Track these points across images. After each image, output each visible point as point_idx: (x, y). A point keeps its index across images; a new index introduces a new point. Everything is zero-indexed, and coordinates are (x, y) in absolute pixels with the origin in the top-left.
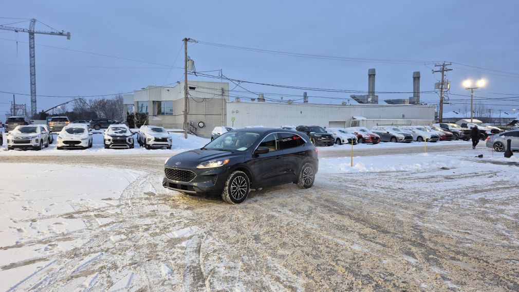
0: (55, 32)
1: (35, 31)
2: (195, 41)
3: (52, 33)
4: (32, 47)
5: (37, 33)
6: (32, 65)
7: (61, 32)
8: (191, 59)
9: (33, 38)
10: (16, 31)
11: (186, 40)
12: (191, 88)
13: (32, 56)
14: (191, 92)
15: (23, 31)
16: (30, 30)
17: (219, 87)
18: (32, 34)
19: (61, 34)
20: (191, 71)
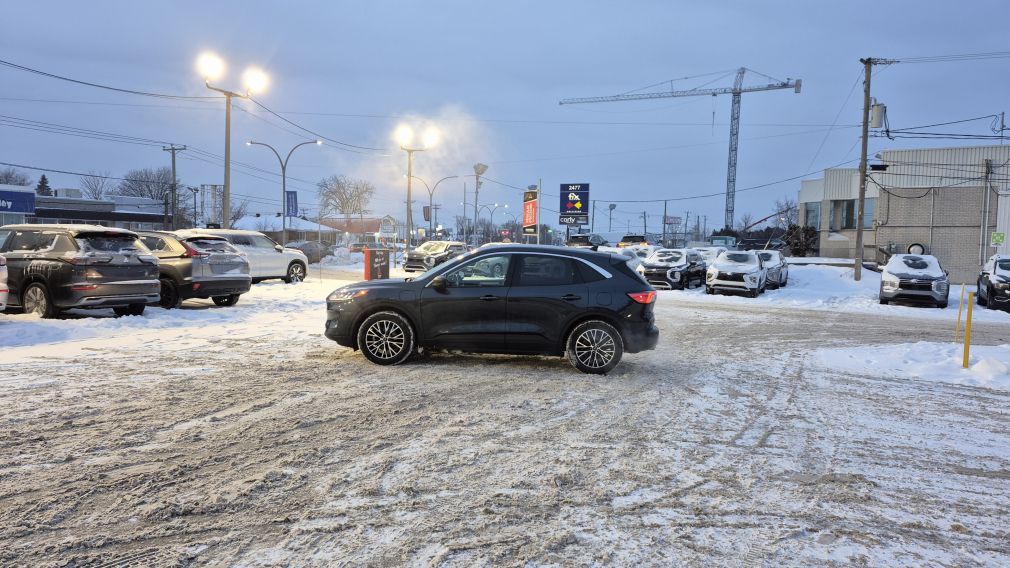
0: (775, 83)
1: (743, 89)
2: (887, 62)
3: (770, 87)
4: (735, 118)
5: (745, 91)
6: (733, 149)
7: (785, 81)
8: (879, 102)
9: (739, 102)
10: (714, 95)
11: (868, 62)
12: (875, 168)
13: (734, 134)
14: (876, 176)
15: (725, 92)
16: (735, 89)
17: (979, 158)
18: (737, 94)
19: (785, 86)
20: (880, 130)
